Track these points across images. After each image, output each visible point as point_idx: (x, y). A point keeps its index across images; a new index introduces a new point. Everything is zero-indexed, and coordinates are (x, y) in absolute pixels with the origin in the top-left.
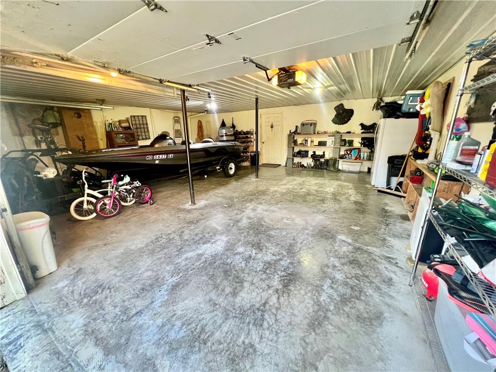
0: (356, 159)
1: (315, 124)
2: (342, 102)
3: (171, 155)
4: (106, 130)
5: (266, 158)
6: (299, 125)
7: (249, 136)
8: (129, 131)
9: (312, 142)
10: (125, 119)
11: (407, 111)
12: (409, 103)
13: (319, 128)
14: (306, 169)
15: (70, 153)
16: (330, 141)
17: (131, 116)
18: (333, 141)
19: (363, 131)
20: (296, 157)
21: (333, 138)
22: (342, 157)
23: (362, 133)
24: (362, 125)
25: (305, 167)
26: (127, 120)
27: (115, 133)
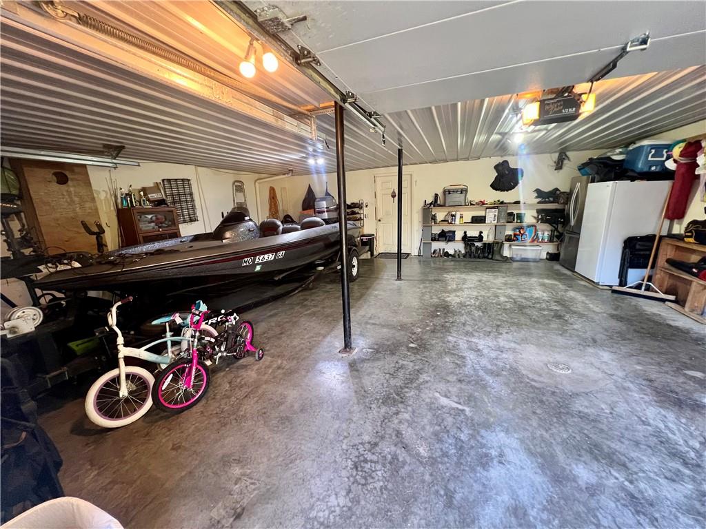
0: (533, 241)
1: (466, 191)
2: (505, 158)
3: (281, 252)
4: (117, 206)
5: (384, 244)
6: (440, 193)
7: (356, 210)
8: (163, 208)
9: (461, 217)
10: (152, 185)
11: (646, 169)
12: (650, 159)
13: (472, 196)
14: (453, 259)
15: (77, 265)
16: (491, 215)
17: (163, 180)
18: (495, 216)
19: (539, 200)
20: (438, 240)
21: (495, 212)
22: (509, 239)
23: (538, 203)
24: (538, 191)
25: (451, 255)
26: (156, 187)
27: (138, 213)
